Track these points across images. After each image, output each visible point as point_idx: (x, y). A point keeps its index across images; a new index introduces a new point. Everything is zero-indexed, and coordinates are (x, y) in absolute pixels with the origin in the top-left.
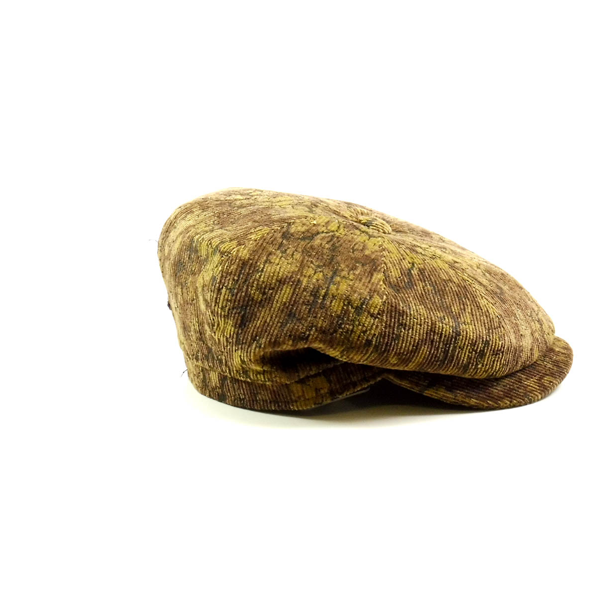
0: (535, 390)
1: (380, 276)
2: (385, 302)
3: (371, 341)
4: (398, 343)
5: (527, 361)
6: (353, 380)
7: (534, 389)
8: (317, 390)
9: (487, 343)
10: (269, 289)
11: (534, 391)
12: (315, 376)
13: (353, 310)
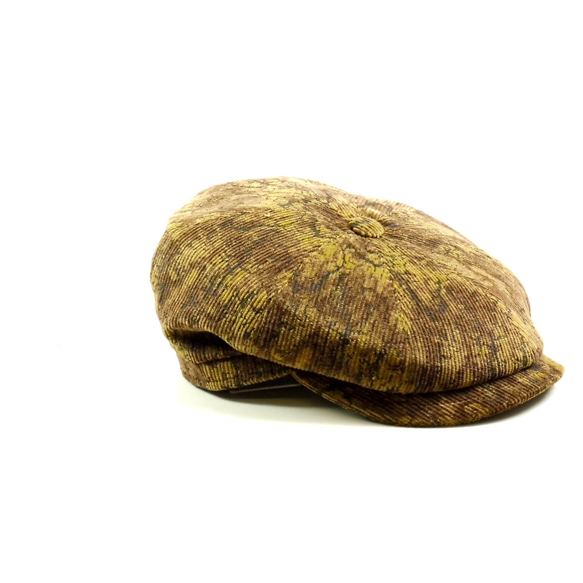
0: (449, 414)
1: (289, 274)
2: (270, 299)
3: (249, 334)
4: (278, 340)
5: (450, 384)
6: (259, 371)
7: (447, 413)
8: (224, 374)
9: (380, 356)
10: (183, 271)
11: (447, 415)
12: (223, 360)
13: (239, 302)
